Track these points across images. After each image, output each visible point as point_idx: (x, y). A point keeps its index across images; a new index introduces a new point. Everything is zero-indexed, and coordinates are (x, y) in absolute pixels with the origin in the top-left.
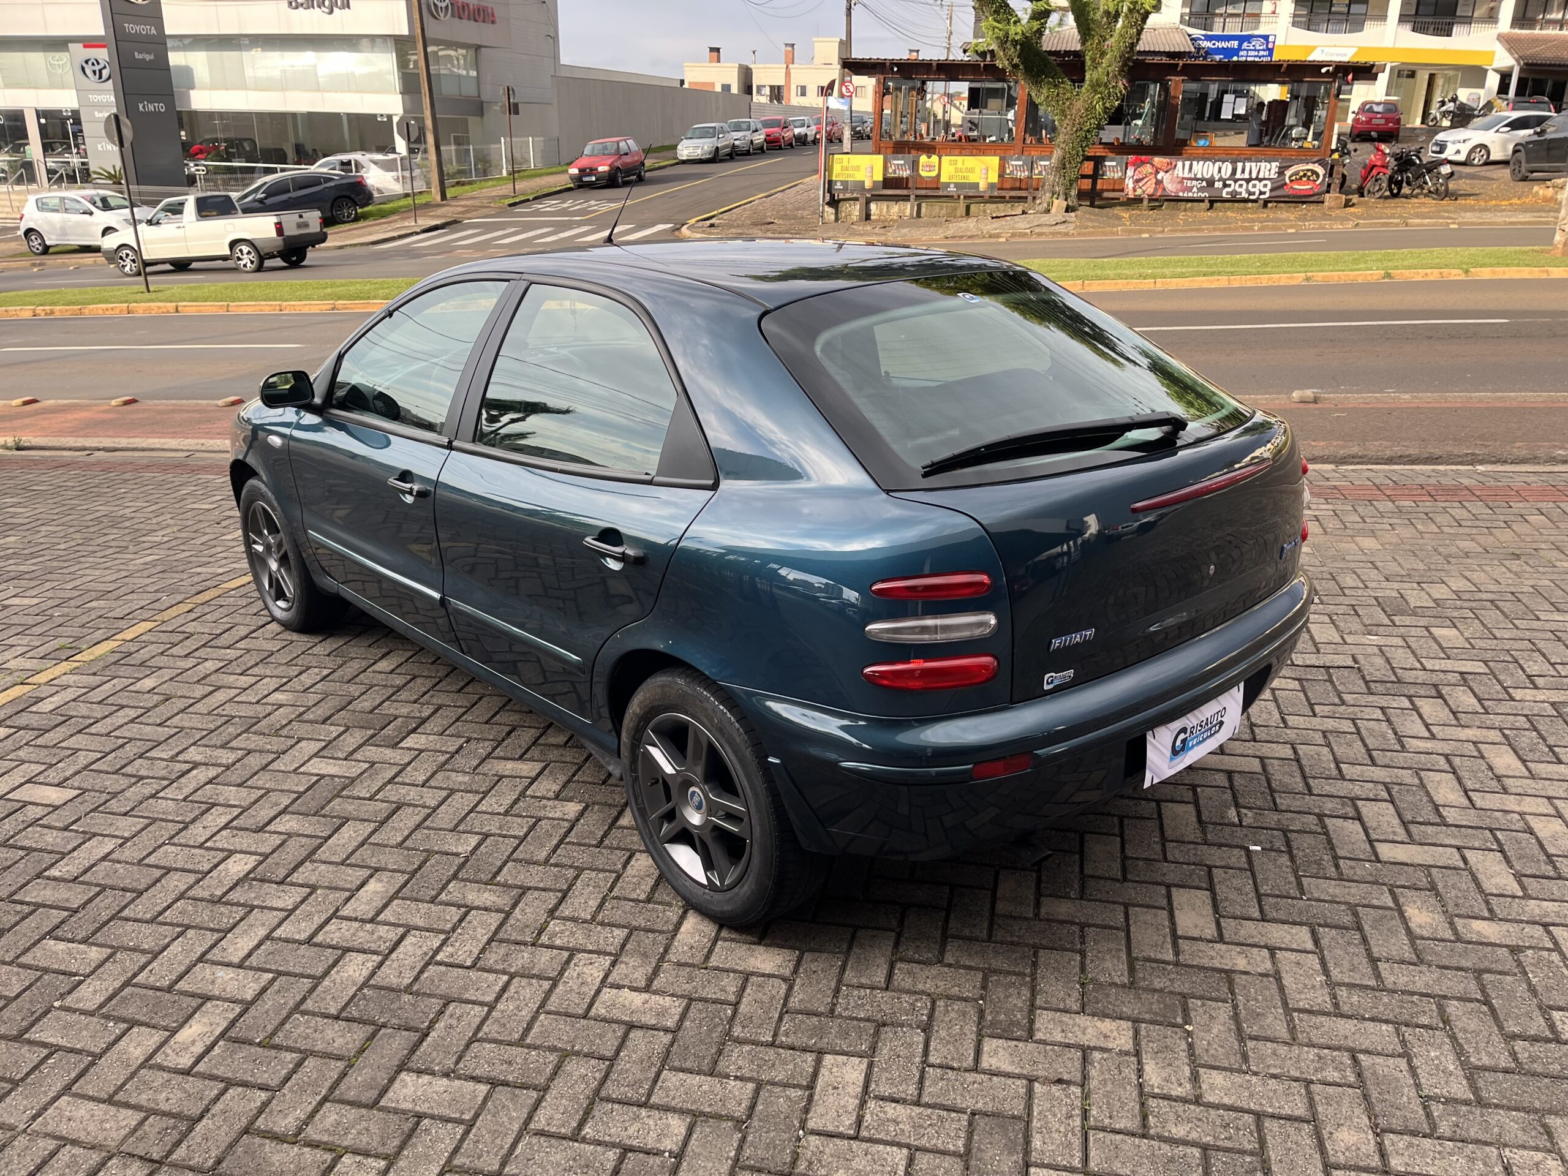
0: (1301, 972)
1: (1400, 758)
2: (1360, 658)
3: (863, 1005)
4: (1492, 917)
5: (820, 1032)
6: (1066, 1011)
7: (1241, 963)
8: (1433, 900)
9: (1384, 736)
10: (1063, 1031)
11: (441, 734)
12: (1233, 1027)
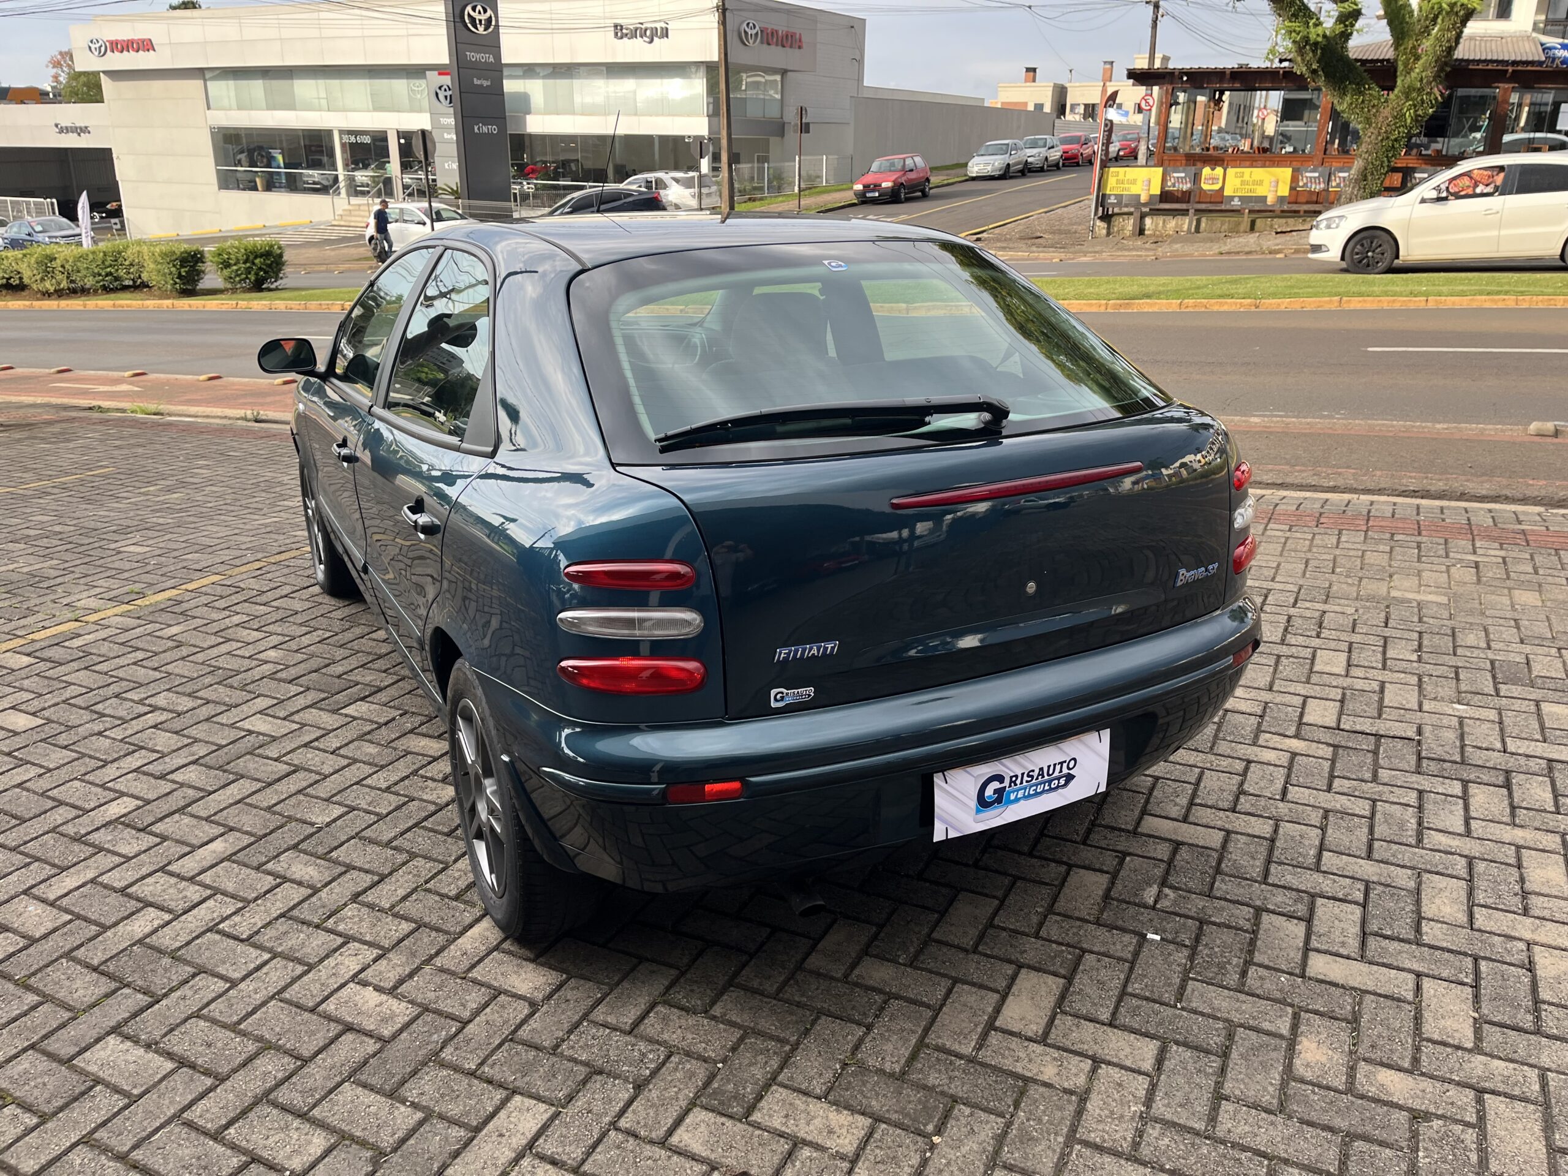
0: (1116, 1096)
1: (1407, 855)
2: (1427, 730)
3: (593, 1046)
4: (1414, 1068)
5: (526, 1069)
6: (806, 1093)
7: (1049, 1073)
8: (1344, 1036)
9: (1402, 826)
10: (787, 1116)
11: (385, 705)
12: (990, 1149)
